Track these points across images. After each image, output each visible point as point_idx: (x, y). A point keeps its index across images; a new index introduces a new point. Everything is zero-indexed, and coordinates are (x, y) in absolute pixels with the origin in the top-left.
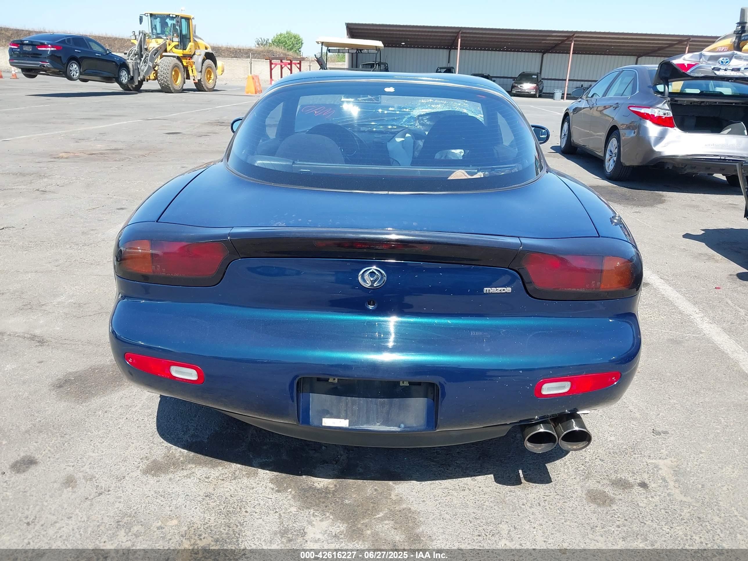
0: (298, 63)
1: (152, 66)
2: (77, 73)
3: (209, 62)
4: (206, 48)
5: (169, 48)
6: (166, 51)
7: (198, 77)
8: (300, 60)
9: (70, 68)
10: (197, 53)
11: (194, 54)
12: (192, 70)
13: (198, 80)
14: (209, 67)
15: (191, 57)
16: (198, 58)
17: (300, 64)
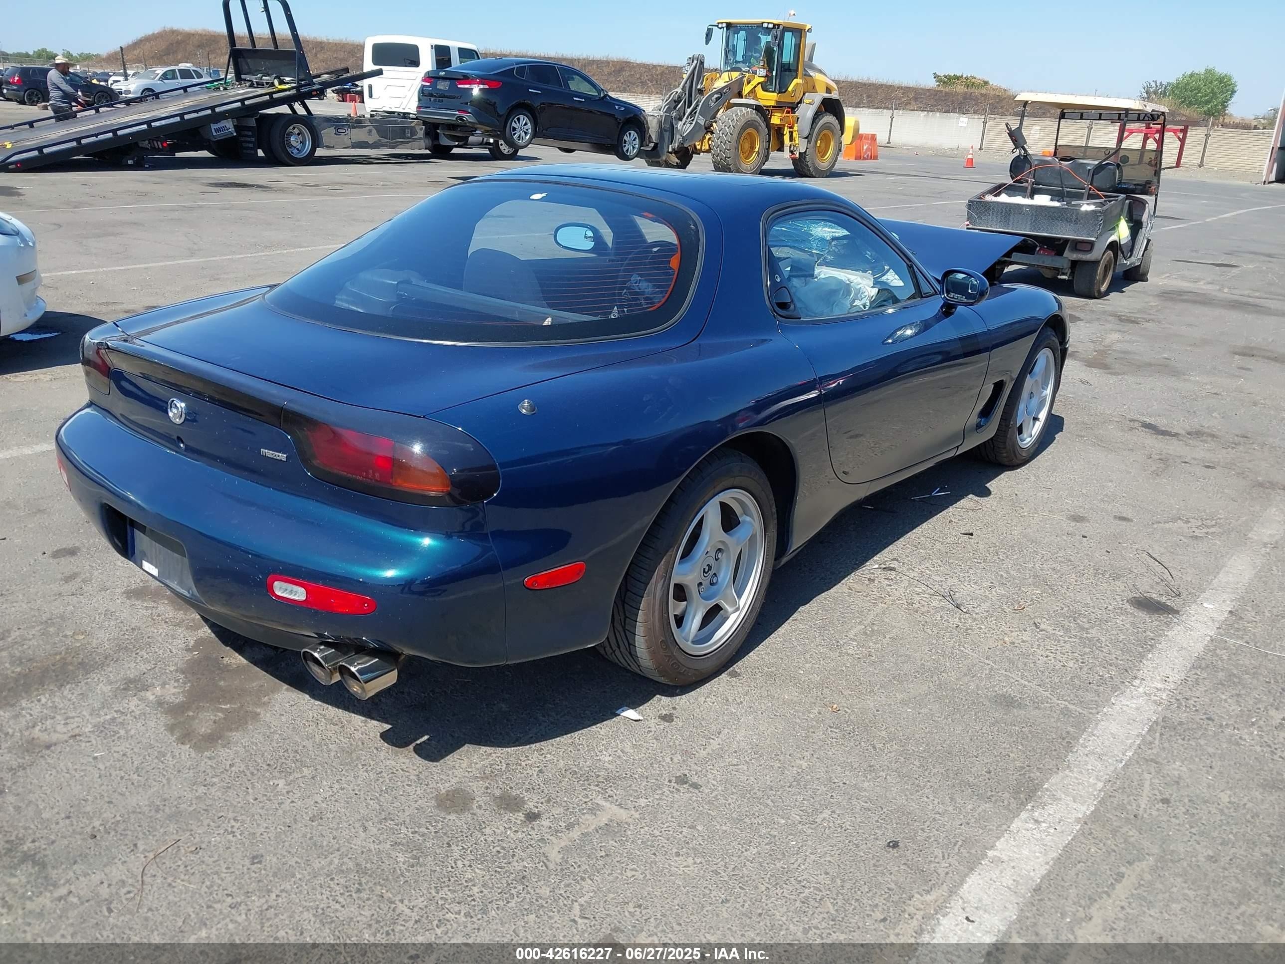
0: (1181, 131)
1: (703, 124)
2: (526, 133)
3: (829, 118)
4: (829, 90)
5: (747, 89)
6: (740, 95)
7: (802, 146)
8: (1185, 124)
9: (514, 124)
10: (807, 100)
11: (800, 102)
12: (791, 134)
13: (800, 153)
14: (827, 126)
15: (793, 107)
16: (806, 112)
17: (1185, 131)
